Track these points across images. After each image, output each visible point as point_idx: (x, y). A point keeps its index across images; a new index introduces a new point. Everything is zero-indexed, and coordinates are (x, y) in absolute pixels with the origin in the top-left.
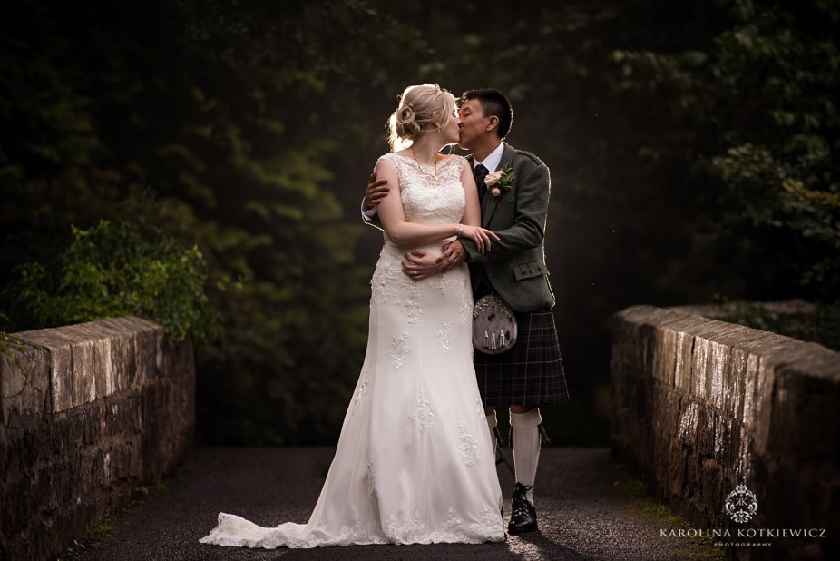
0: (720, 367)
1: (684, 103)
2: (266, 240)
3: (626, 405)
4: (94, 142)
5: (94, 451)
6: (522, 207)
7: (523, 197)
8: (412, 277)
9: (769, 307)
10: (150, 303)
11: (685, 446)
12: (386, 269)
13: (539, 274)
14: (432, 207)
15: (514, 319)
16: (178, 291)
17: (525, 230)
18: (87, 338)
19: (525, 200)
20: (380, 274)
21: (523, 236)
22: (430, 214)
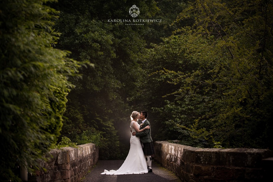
0: (173, 149)
1: (161, 114)
2: (105, 132)
3: (157, 154)
4: (83, 120)
5: (88, 161)
9: (174, 141)
10: (93, 141)
11: (167, 160)
16: (97, 140)
18: (87, 146)
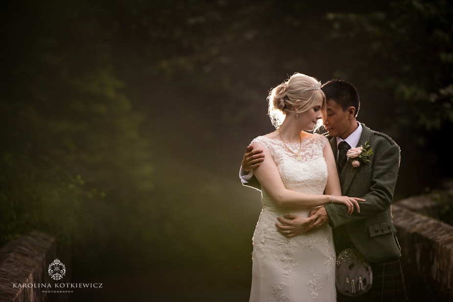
6: (377, 178)
7: (377, 169)
8: (285, 235)
12: (264, 230)
13: (388, 232)
14: (302, 178)
15: (370, 268)
17: (377, 198)
19: (379, 172)
20: (260, 234)
21: (376, 203)
22: (300, 184)
